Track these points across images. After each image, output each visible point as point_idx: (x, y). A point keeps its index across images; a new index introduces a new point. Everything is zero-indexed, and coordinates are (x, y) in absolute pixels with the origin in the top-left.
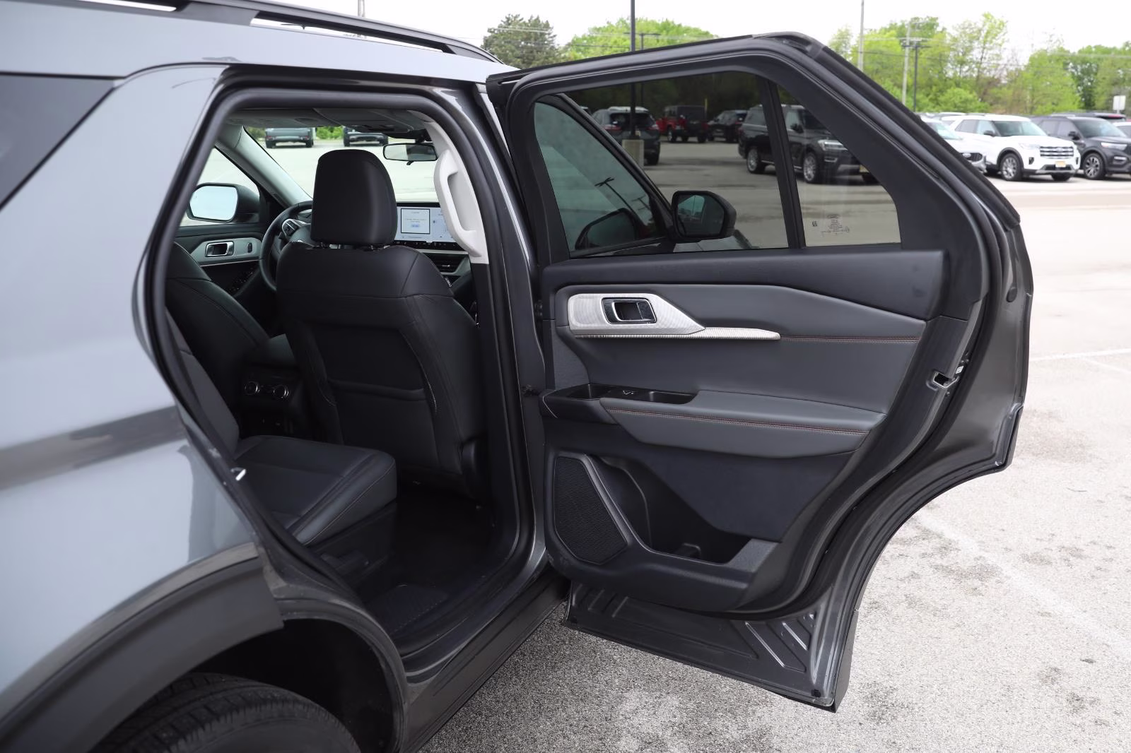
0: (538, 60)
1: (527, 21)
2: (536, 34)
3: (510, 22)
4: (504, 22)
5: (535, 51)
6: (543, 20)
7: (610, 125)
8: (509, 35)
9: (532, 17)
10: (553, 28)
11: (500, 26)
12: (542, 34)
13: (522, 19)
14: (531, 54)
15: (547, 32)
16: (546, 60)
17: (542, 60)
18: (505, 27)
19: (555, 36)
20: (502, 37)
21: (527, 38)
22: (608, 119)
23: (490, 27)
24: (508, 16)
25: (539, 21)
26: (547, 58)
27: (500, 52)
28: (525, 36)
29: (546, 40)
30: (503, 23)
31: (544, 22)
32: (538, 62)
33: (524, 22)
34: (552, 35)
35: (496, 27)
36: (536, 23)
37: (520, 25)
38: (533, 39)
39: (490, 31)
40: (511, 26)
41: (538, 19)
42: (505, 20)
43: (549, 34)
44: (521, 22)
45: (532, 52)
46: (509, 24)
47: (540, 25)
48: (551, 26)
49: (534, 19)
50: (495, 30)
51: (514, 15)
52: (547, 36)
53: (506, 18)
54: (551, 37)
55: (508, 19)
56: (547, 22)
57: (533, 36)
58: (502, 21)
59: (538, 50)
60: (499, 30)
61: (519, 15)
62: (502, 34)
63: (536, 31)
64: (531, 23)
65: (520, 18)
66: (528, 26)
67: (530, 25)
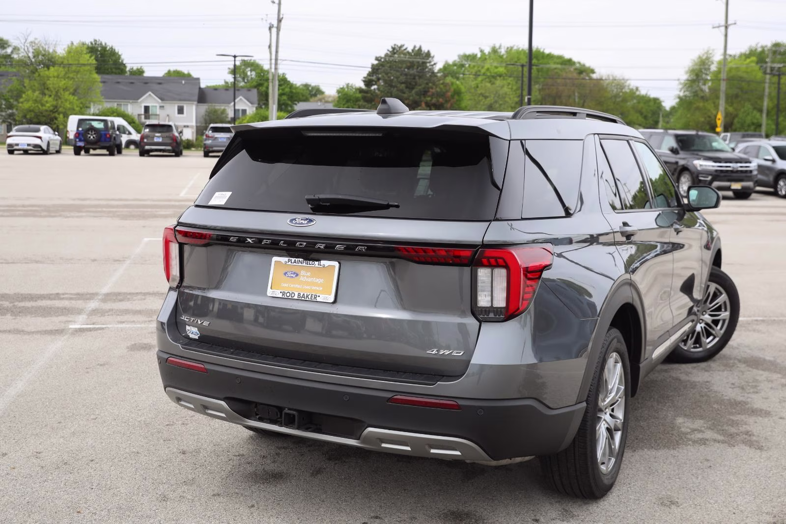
0: (420, 85)
1: (410, 51)
2: (418, 62)
3: (395, 51)
4: (390, 52)
5: (417, 78)
6: (425, 49)
8: (395, 63)
9: (415, 47)
10: (433, 57)
11: (386, 55)
12: (424, 63)
13: (406, 49)
14: (414, 80)
15: (428, 61)
16: (427, 86)
17: (423, 86)
18: (391, 56)
19: (435, 64)
20: (388, 65)
21: (411, 66)
23: (378, 56)
24: (393, 46)
25: (421, 51)
26: (427, 84)
27: (387, 78)
28: (409, 64)
29: (427, 67)
30: (389, 53)
31: (426, 51)
32: (420, 87)
33: (408, 52)
34: (432, 63)
35: (383, 56)
36: (418, 52)
37: (405, 54)
38: (415, 67)
39: (377, 59)
40: (396, 55)
41: (420, 49)
42: (391, 50)
43: (430, 62)
44: (405, 51)
45: (414, 78)
46: (395, 53)
47: (422, 54)
48: (432, 55)
49: (417, 49)
50: (381, 58)
51: (399, 45)
52: (428, 65)
53: (392, 48)
54: (432, 65)
55: (394, 49)
56: (429, 51)
57: (416, 64)
58: (388, 50)
59: (420, 77)
60: (385, 58)
61: (404, 45)
62: (388, 62)
63: (419, 60)
64: (415, 52)
65: (404, 48)
66: (411, 55)
67: (413, 54)
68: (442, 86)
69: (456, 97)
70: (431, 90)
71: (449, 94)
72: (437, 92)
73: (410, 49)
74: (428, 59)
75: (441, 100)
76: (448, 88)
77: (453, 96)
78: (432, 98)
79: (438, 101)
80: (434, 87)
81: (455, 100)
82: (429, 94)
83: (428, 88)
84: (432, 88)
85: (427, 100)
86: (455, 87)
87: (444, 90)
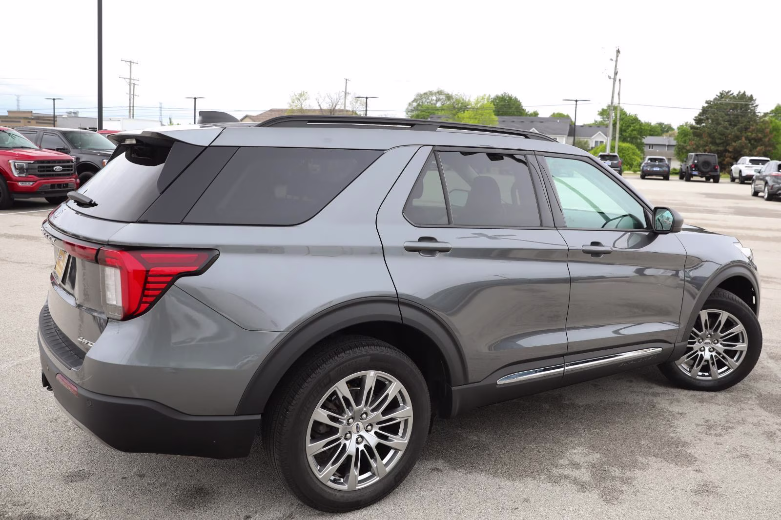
0: (742, 123)
1: (736, 96)
2: (742, 104)
3: (723, 96)
4: (719, 96)
5: (740, 117)
6: (748, 94)
8: (721, 105)
9: (740, 92)
10: (755, 100)
11: (715, 99)
12: (747, 105)
13: (732, 94)
14: (737, 119)
15: (751, 103)
16: (748, 123)
17: (745, 124)
18: (719, 100)
19: (757, 106)
20: (715, 107)
21: (735, 107)
23: (708, 100)
24: (721, 92)
25: (745, 95)
26: (749, 122)
27: (713, 117)
28: (733, 106)
29: (749, 109)
30: (717, 97)
31: (749, 95)
32: (741, 125)
33: (734, 96)
34: (754, 105)
35: (712, 100)
36: (743, 96)
37: (731, 98)
38: (739, 108)
39: (707, 102)
40: (723, 99)
41: (744, 93)
42: (719, 95)
43: (753, 104)
44: (731, 96)
45: (737, 118)
46: (722, 98)
47: (746, 98)
48: (754, 98)
49: (741, 94)
50: (711, 101)
51: (727, 91)
52: (750, 106)
53: (720, 93)
54: (754, 107)
55: (722, 94)
56: (752, 95)
57: (739, 106)
58: (717, 95)
59: (742, 116)
60: (714, 102)
61: (730, 91)
62: (715, 105)
63: (742, 103)
64: (739, 96)
65: (731, 93)
66: (736, 99)
67: (737, 98)
68: (761, 124)
69: (775, 133)
70: (751, 127)
71: (768, 130)
72: (757, 128)
73: (735, 94)
74: (751, 102)
75: (760, 135)
76: (767, 125)
77: (771, 132)
78: (752, 133)
79: (757, 136)
80: (755, 124)
81: (773, 135)
82: (750, 130)
83: (749, 125)
84: (752, 126)
85: (748, 135)
86: (774, 124)
87: (763, 127)
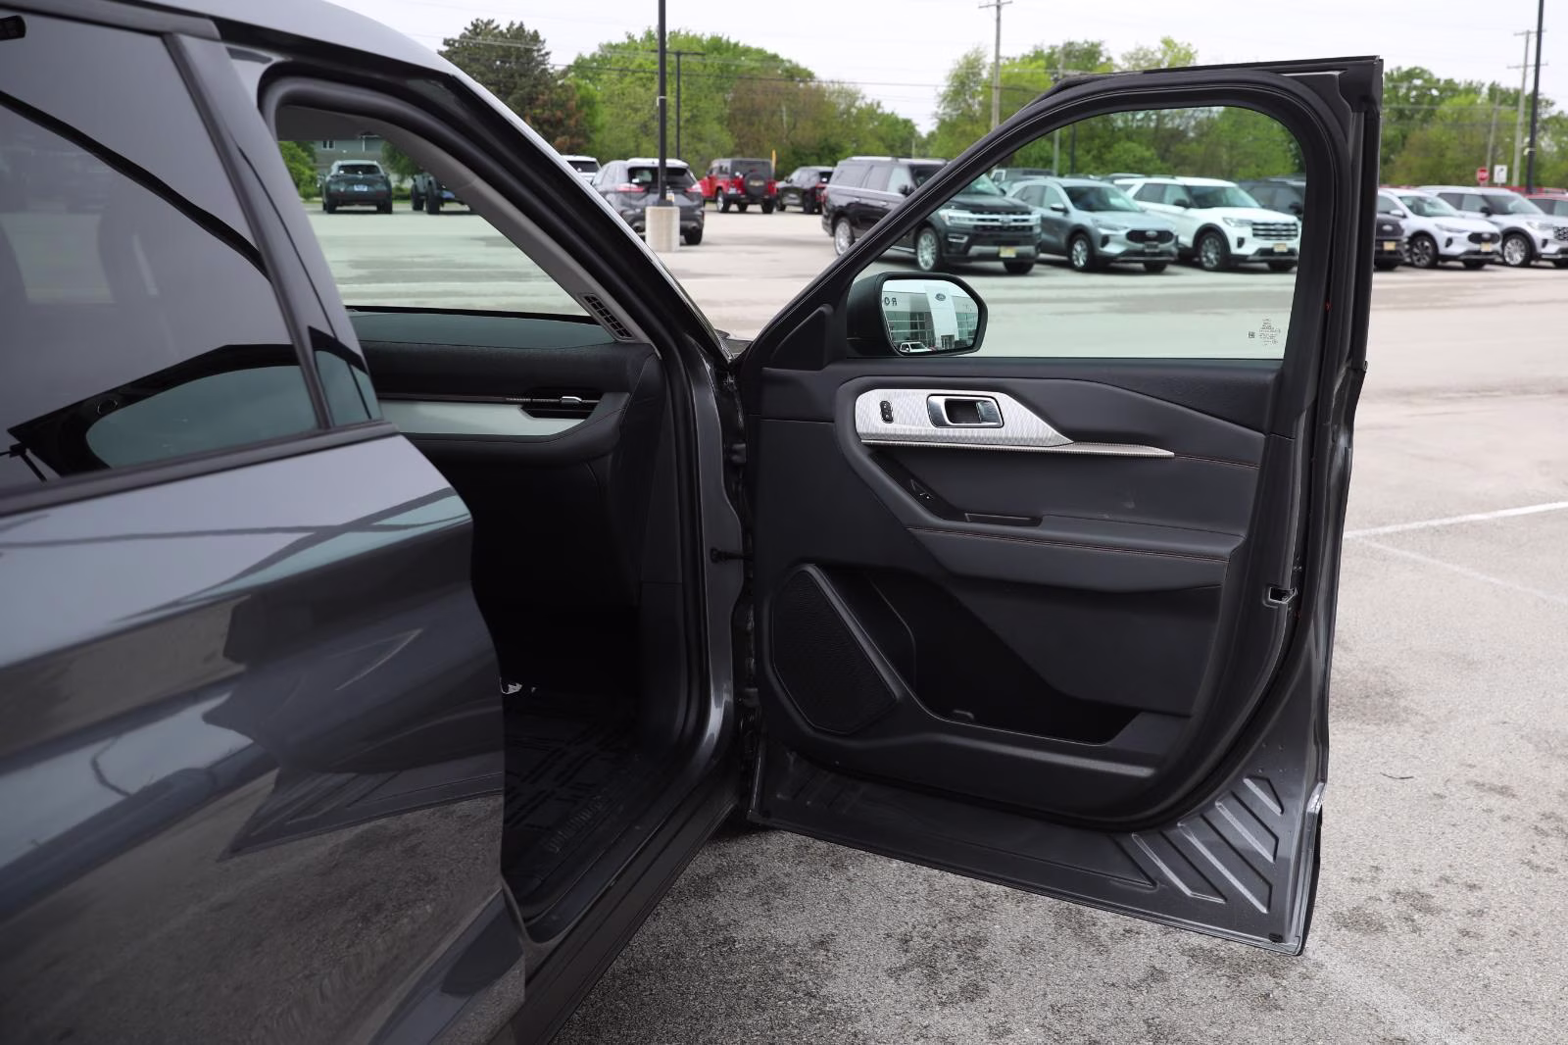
0: (521, 89)
1: (505, 31)
2: (518, 49)
3: (478, 30)
4: (470, 31)
5: (516, 75)
6: (529, 28)
7: (628, 185)
8: (477, 51)
9: (512, 24)
10: (544, 41)
11: (463, 36)
12: (529, 51)
13: (497, 27)
14: (511, 80)
15: (535, 48)
16: (534, 89)
17: (527, 90)
18: (470, 39)
19: (547, 54)
20: (466, 53)
21: (506, 54)
22: (625, 176)
23: (449, 37)
24: (475, 22)
25: (524, 31)
26: (534, 86)
28: (501, 53)
29: (533, 59)
30: (467, 32)
31: (531, 32)
32: (521, 92)
33: (501, 32)
34: (543, 52)
35: (456, 38)
36: (519, 33)
37: (495, 36)
38: (513, 57)
39: (446, 42)
40: (480, 38)
41: (521, 27)
42: (471, 28)
43: (539, 50)
44: (496, 31)
45: (512, 76)
46: (478, 34)
47: (526, 37)
48: (542, 38)
49: (515, 27)
50: (455, 41)
51: (485, 21)
52: (535, 54)
53: (473, 24)
54: (542, 55)
55: (475, 26)
56: (536, 32)
57: (515, 53)
58: (466, 29)
59: (521, 75)
60: (461, 43)
61: (493, 21)
62: (465, 49)
63: (519, 45)
64: (511, 33)
65: (494, 25)
66: (506, 38)
67: (508, 36)
68: (560, 90)
69: (585, 110)
70: (541, 97)
71: (573, 103)
72: (552, 100)
73: (503, 28)
74: (535, 45)
75: (559, 114)
76: (570, 94)
77: (579, 107)
78: (544, 110)
79: (554, 115)
80: (547, 92)
81: (583, 114)
82: (539, 102)
83: (537, 94)
84: (543, 94)
85: (535, 114)
86: (583, 92)
87: (564, 98)
